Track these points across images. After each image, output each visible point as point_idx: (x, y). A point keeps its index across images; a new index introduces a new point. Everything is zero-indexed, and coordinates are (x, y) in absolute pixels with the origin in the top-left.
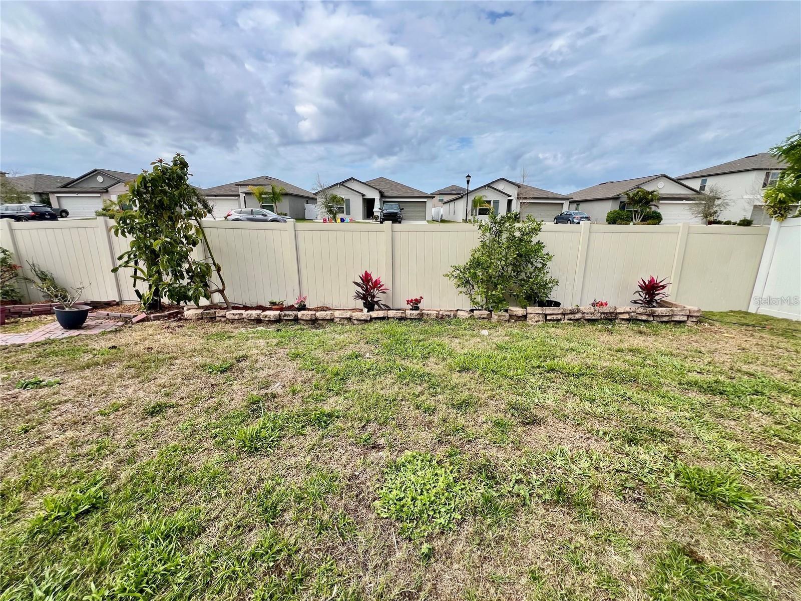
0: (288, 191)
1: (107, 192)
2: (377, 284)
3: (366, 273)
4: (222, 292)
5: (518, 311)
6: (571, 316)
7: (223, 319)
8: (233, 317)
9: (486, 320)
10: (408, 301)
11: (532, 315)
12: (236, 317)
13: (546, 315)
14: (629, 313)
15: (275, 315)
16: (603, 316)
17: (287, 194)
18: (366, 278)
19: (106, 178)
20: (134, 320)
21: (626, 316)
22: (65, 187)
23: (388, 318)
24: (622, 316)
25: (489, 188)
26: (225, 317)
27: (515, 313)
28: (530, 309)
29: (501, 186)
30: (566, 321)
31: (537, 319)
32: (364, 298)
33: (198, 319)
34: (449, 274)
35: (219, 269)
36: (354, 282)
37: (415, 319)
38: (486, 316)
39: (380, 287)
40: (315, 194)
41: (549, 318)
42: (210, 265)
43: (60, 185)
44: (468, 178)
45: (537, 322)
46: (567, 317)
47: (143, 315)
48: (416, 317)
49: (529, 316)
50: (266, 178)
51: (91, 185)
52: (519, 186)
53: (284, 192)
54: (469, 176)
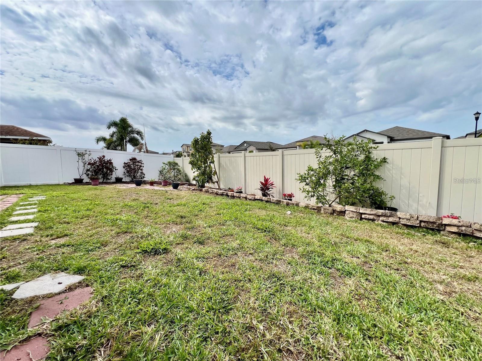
1: (246, 150)
3: (265, 177)
4: (217, 182)
5: (340, 208)
6: (384, 219)
9: (316, 211)
10: (284, 195)
11: (349, 212)
13: (361, 214)
14: (458, 226)
16: (423, 224)
20: (191, 189)
21: (454, 229)
22: (235, 149)
24: (448, 229)
27: (336, 209)
28: (347, 208)
30: (380, 222)
31: (351, 215)
32: (262, 190)
33: (205, 192)
35: (216, 173)
37: (274, 203)
38: (316, 208)
39: (271, 185)
41: (363, 216)
45: (351, 218)
46: (381, 218)
47: (195, 188)
48: (275, 202)
49: (347, 212)
51: (243, 148)
54: (478, 113)
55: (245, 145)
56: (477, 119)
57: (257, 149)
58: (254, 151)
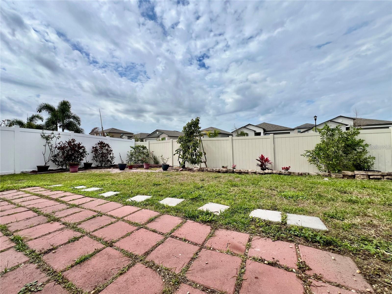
0: (221, 132)
1: (159, 137)
2: (267, 160)
3: (262, 155)
4: (205, 162)
5: (350, 173)
6: (389, 177)
7: (206, 171)
8: (210, 170)
9: (328, 177)
10: (282, 168)
11: (358, 175)
12: (211, 170)
13: (369, 176)
15: (225, 170)
17: (220, 133)
18: (262, 158)
19: (159, 132)
20: (179, 170)
22: (148, 136)
23: (273, 173)
25: (331, 122)
26: (207, 170)
27: (346, 174)
28: (356, 172)
29: (340, 120)
30: (385, 180)
31: (362, 177)
32: (261, 166)
33: (198, 171)
34: (304, 154)
35: (205, 154)
36: (256, 159)
37: (287, 175)
38: (327, 175)
39: (268, 162)
40: (232, 132)
42: (202, 153)
43: (146, 136)
44: (315, 118)
45: (363, 179)
46: (385, 177)
47: (182, 169)
49: (356, 176)
50: (212, 128)
51: (155, 135)
52: (354, 119)
53: (219, 132)
54: (315, 117)
55: (158, 133)
56: (316, 120)
57: (169, 136)
58: (166, 138)
